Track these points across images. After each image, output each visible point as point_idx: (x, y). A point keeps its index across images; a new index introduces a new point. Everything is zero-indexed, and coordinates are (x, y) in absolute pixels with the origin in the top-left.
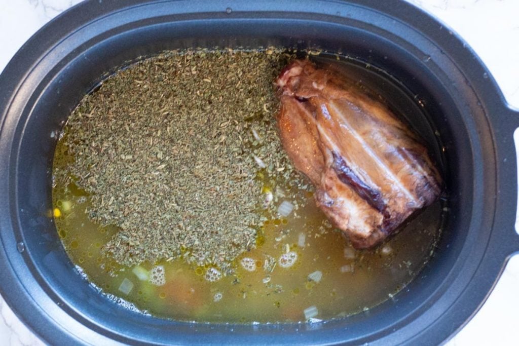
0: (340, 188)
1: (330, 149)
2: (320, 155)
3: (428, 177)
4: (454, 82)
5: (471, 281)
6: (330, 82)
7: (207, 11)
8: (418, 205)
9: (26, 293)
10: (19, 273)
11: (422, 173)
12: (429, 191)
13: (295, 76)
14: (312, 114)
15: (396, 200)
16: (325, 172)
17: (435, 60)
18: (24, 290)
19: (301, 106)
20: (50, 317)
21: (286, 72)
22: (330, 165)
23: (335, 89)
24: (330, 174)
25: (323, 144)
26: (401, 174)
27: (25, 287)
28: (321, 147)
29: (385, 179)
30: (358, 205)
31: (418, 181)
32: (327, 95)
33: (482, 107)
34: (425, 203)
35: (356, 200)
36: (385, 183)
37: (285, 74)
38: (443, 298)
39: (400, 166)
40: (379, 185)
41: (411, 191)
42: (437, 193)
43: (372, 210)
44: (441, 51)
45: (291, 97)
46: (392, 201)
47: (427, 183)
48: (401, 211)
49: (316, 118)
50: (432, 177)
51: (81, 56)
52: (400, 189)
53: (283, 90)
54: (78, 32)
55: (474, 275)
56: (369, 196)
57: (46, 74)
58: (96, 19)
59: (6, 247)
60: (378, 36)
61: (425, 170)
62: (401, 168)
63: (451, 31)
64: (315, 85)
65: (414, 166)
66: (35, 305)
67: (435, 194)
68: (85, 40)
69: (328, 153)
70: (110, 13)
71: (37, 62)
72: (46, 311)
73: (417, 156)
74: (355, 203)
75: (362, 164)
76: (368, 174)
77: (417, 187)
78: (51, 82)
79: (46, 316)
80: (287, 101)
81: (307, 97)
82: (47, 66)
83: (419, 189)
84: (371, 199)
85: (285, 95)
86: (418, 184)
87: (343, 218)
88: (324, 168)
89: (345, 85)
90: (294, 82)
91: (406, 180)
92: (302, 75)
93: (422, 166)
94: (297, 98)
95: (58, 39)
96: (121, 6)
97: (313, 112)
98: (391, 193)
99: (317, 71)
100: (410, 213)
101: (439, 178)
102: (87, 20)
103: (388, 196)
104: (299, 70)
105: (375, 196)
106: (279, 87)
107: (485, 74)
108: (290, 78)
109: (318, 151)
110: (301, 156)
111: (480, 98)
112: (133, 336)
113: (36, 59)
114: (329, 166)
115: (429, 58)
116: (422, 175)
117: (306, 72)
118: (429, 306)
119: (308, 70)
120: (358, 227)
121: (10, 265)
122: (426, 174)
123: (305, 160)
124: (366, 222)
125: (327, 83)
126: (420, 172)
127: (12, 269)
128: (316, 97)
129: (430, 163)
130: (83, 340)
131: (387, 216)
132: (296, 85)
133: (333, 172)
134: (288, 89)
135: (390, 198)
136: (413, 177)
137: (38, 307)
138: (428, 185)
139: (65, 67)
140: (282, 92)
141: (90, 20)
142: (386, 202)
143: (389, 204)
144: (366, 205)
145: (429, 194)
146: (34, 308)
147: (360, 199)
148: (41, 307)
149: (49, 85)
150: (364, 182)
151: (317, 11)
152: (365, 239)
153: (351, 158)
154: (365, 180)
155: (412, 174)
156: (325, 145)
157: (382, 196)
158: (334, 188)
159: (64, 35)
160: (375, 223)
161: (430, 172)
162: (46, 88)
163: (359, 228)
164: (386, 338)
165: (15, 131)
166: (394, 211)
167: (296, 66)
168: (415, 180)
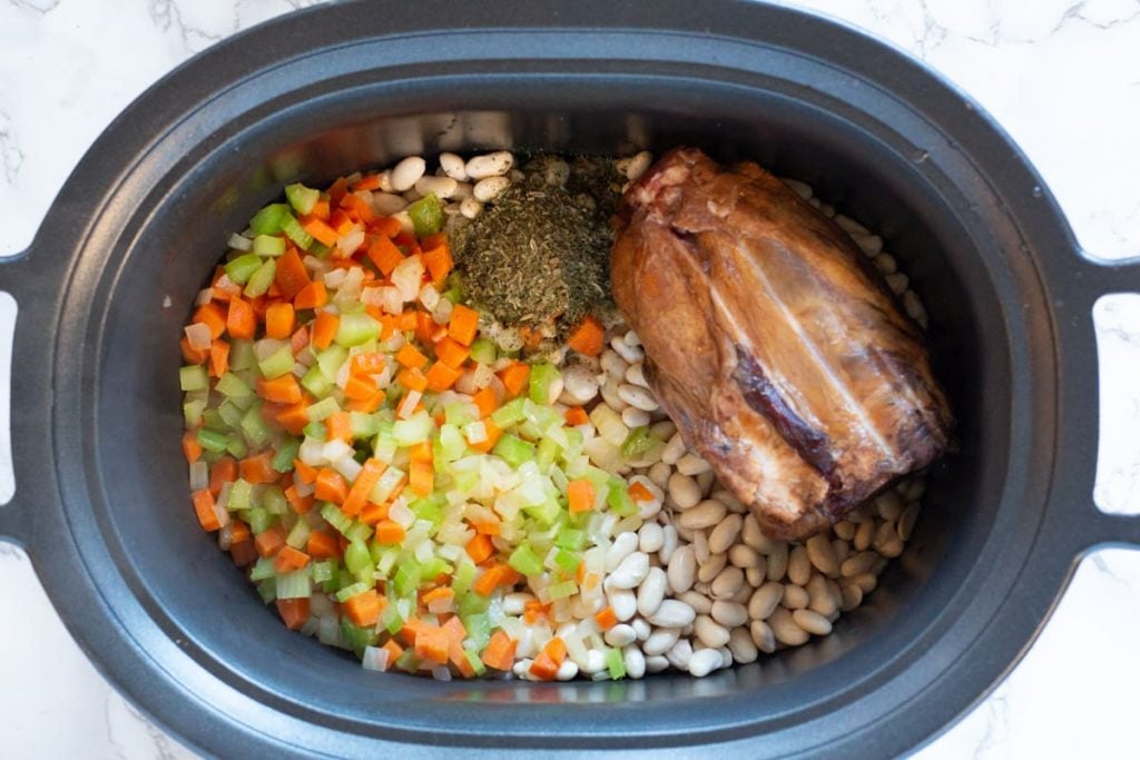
0: (747, 421)
1: (733, 341)
2: (711, 349)
3: (923, 411)
4: (976, 205)
5: (1004, 602)
6: (743, 204)
7: (481, 57)
8: (899, 466)
9: (115, 621)
10: (100, 581)
11: (914, 405)
12: (924, 441)
13: (672, 186)
14: (702, 266)
15: (856, 453)
16: (719, 386)
17: (937, 160)
18: (109, 614)
19: (680, 245)
20: (162, 668)
21: (657, 176)
22: (731, 371)
23: (752, 218)
24: (728, 389)
25: (719, 329)
26: (870, 402)
27: (111, 608)
28: (714, 332)
29: (838, 409)
30: (779, 457)
31: (904, 420)
32: (736, 229)
33: (1029, 253)
34: (913, 465)
35: (776, 447)
36: (837, 417)
37: (653, 179)
38: (950, 635)
39: (868, 387)
40: (824, 421)
41: (888, 437)
42: (939, 446)
43: (807, 469)
44: (950, 143)
45: (663, 228)
46: (848, 456)
47: (922, 424)
48: (866, 477)
49: (709, 273)
50: (931, 413)
51: (228, 145)
52: (867, 433)
53: (648, 212)
54: (223, 97)
55: (1010, 591)
56: (803, 443)
57: (156, 181)
58: (257, 72)
59: (75, 528)
60: (823, 110)
61: (918, 397)
62: (872, 390)
63: (969, 102)
64: (712, 208)
65: (897, 388)
66: (132, 643)
67: (935, 448)
68: (237, 113)
69: (728, 347)
70: (287, 60)
71: (139, 157)
72: (154, 657)
73: (905, 367)
74: (774, 453)
75: (794, 374)
76: (806, 396)
77: (901, 431)
78: (167, 196)
79: (154, 665)
80: (654, 236)
81: (693, 230)
82: (158, 165)
83: (905, 435)
84: (806, 448)
85: (650, 223)
86: (902, 426)
87: (749, 479)
88: (717, 376)
89: (773, 210)
90: (670, 198)
91: (880, 416)
92: (686, 186)
93: (915, 389)
94: (675, 231)
95: (182, 111)
96: (308, 47)
97: (706, 262)
98: (847, 439)
99: (719, 178)
100: (882, 482)
101: (946, 413)
102: (240, 75)
103: (840, 443)
104: (683, 174)
105: (815, 443)
106: (639, 204)
107: (1037, 189)
108: (663, 190)
109: (707, 341)
110: (674, 348)
111: (1026, 237)
112: (326, 708)
113: (138, 151)
114: (728, 375)
115: (925, 156)
116: (912, 408)
117: (696, 179)
118: (919, 652)
119: (700, 175)
120: (777, 500)
121: (81, 563)
122: (920, 405)
123: (681, 355)
124: (793, 492)
125: (736, 205)
126: (910, 401)
127: (86, 573)
128: (712, 231)
129: (930, 382)
130: (226, 715)
131: (836, 484)
132: (673, 204)
133: (734, 386)
134: (657, 209)
135: (845, 449)
136: (894, 410)
137: (138, 649)
138: (922, 429)
139: (195, 167)
140: (645, 217)
141: (248, 73)
142: (836, 456)
143: (841, 462)
144: (796, 459)
145: (924, 447)
146: (129, 650)
147: (785, 447)
148: (143, 649)
149: (162, 202)
150: (796, 412)
151: (702, 60)
152: (789, 525)
153: (773, 361)
154: (798, 408)
155: (893, 404)
156: (722, 330)
157: (830, 443)
158: (735, 419)
159: (194, 102)
160: (810, 495)
161: (929, 400)
162: (156, 209)
163: (779, 504)
164: (834, 715)
165: (93, 294)
166: (851, 475)
167: (677, 164)
168: (898, 416)
